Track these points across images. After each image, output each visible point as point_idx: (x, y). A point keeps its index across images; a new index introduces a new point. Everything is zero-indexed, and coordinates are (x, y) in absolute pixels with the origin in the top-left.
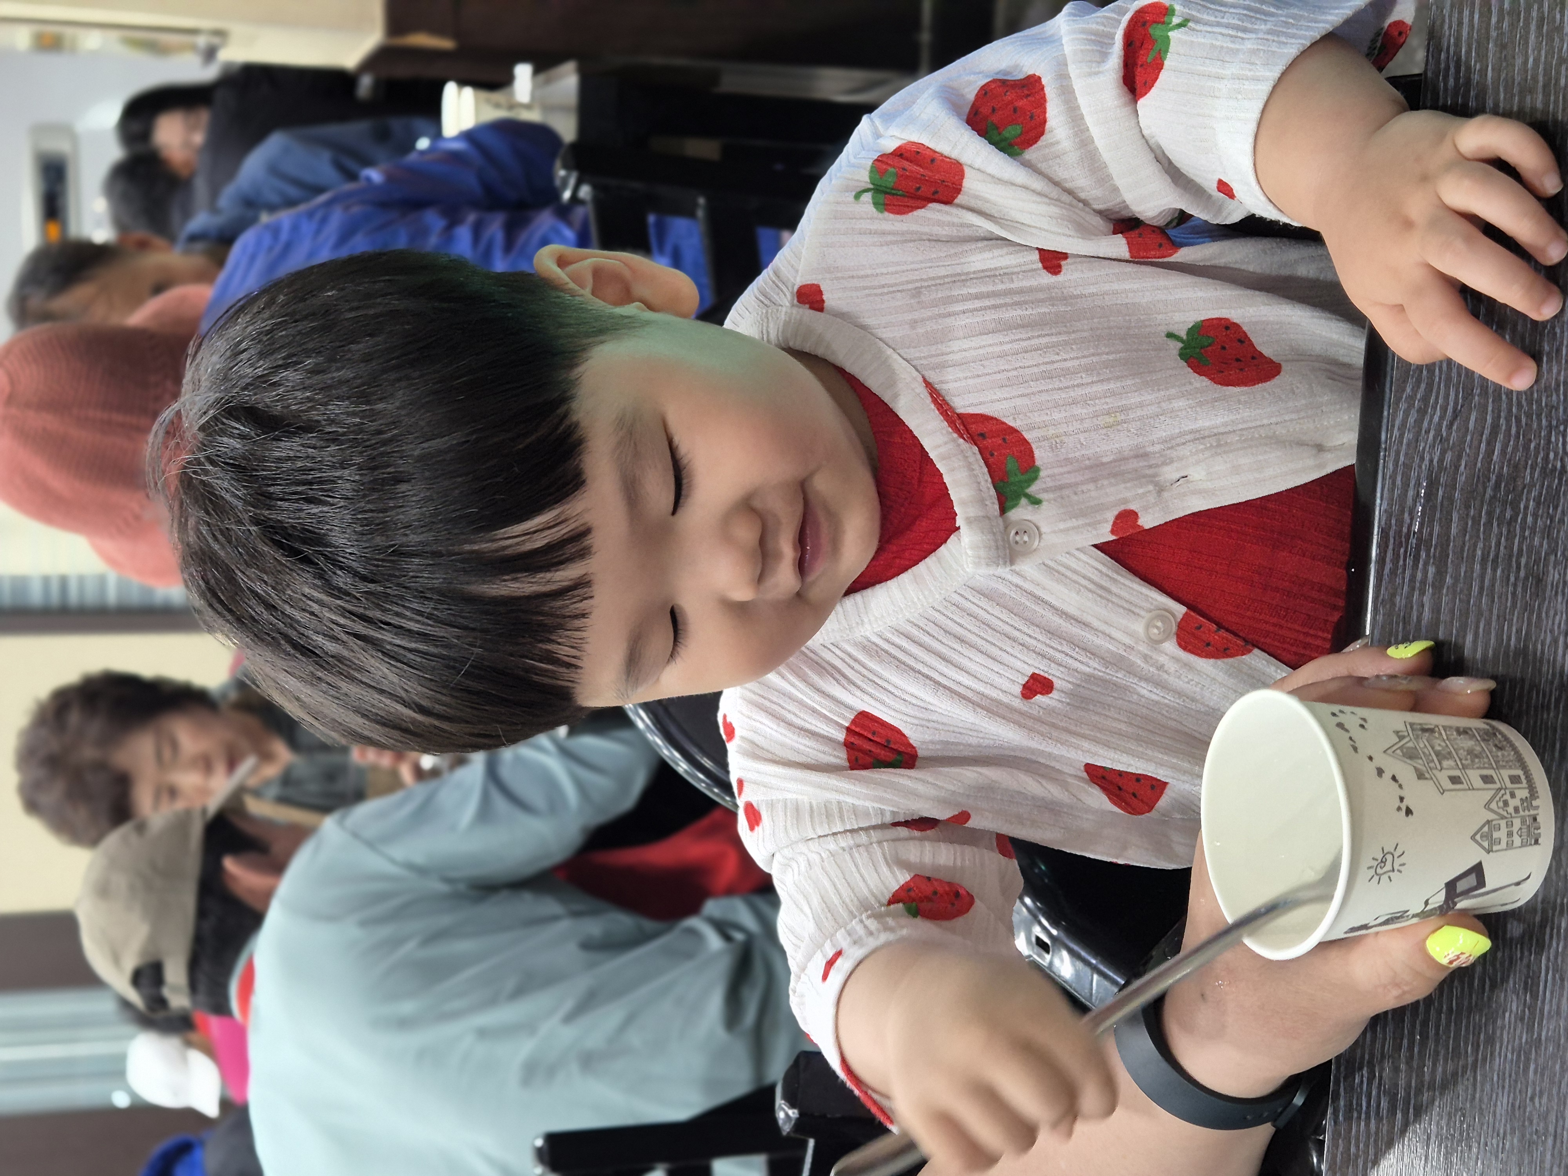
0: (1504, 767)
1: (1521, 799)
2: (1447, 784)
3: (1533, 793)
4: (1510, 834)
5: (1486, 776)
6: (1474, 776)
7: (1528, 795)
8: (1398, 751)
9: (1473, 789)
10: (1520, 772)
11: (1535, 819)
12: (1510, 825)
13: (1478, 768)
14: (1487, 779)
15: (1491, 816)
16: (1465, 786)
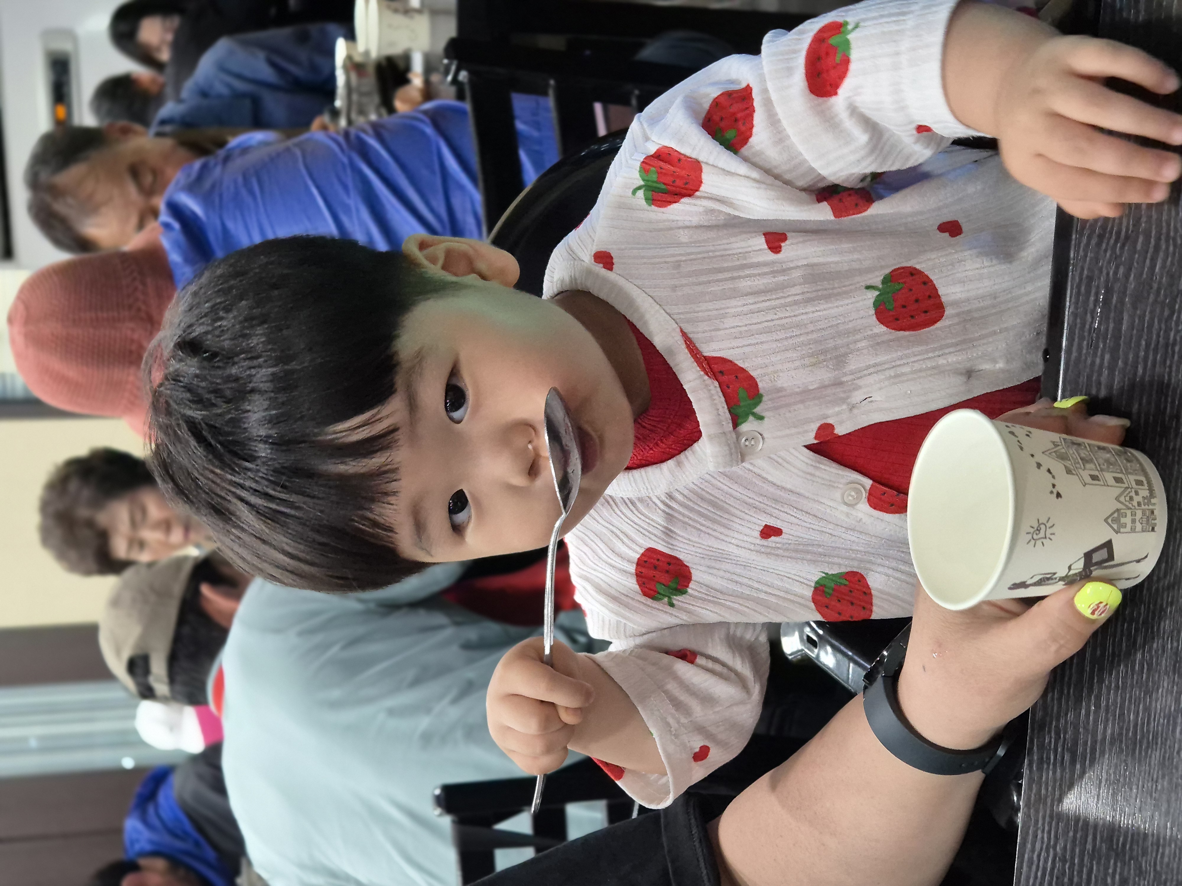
0: (1131, 473)
1: (1143, 497)
2: (1088, 480)
3: (1152, 494)
4: (1133, 521)
5: (1118, 478)
6: (1109, 477)
7: (1148, 495)
8: (1054, 454)
9: (1108, 486)
10: (1143, 478)
11: (1153, 512)
12: (1133, 514)
13: (1112, 472)
14: (1118, 480)
15: (1120, 506)
16: (1101, 483)
